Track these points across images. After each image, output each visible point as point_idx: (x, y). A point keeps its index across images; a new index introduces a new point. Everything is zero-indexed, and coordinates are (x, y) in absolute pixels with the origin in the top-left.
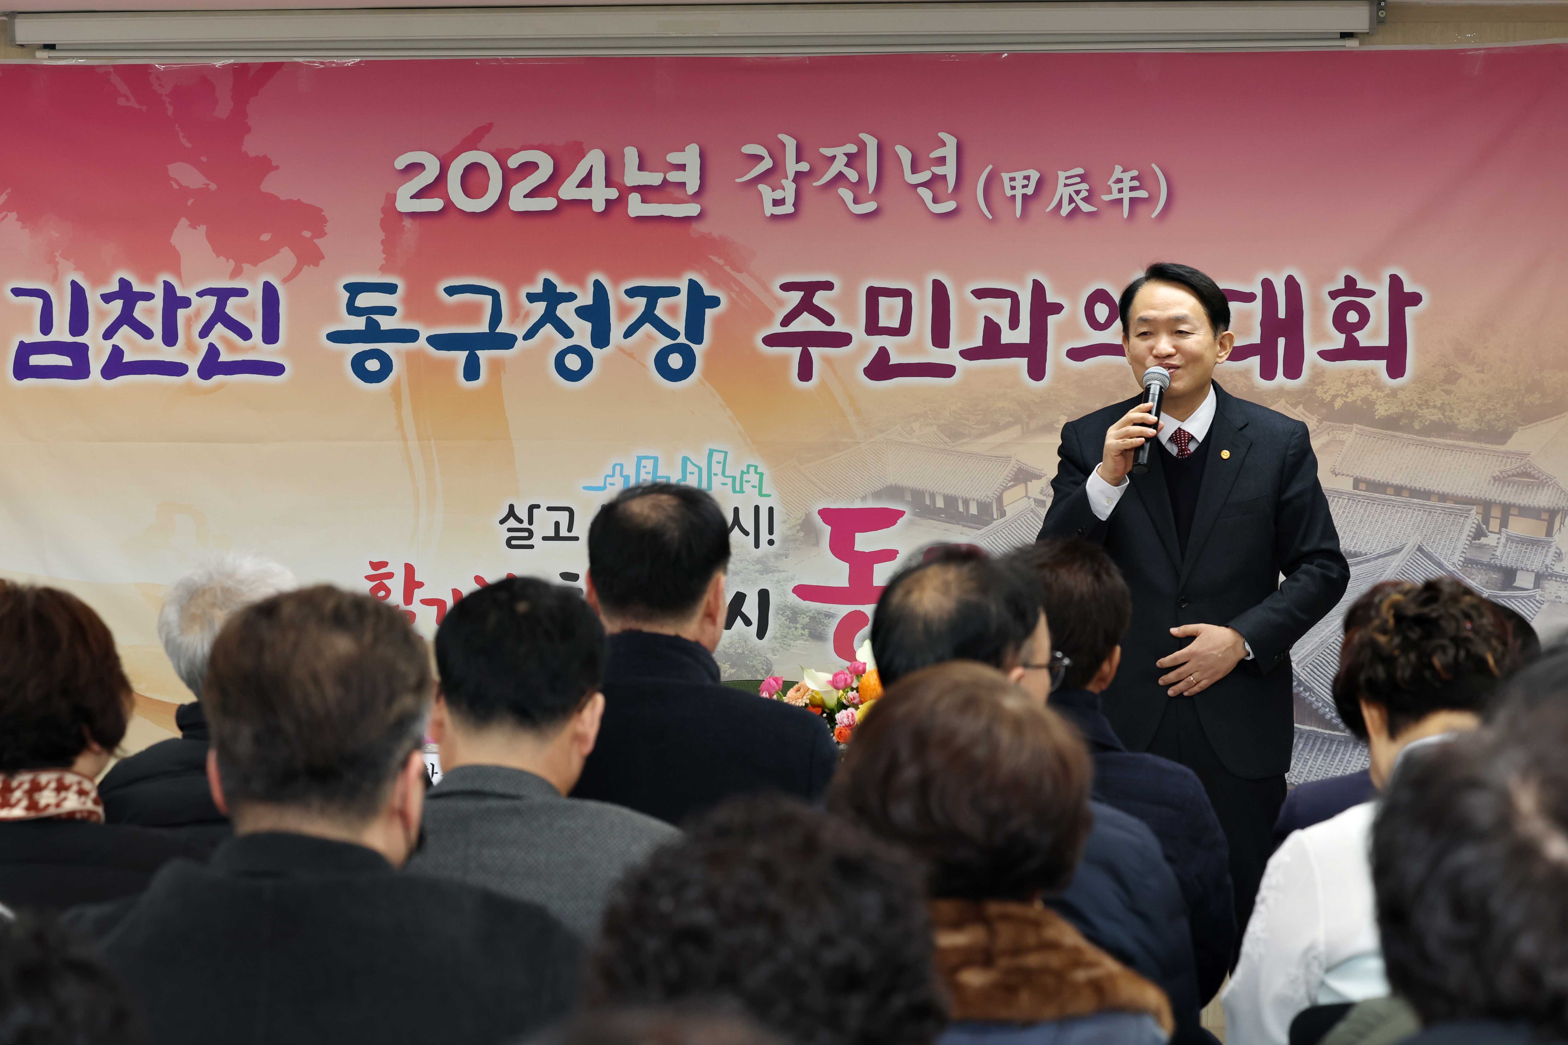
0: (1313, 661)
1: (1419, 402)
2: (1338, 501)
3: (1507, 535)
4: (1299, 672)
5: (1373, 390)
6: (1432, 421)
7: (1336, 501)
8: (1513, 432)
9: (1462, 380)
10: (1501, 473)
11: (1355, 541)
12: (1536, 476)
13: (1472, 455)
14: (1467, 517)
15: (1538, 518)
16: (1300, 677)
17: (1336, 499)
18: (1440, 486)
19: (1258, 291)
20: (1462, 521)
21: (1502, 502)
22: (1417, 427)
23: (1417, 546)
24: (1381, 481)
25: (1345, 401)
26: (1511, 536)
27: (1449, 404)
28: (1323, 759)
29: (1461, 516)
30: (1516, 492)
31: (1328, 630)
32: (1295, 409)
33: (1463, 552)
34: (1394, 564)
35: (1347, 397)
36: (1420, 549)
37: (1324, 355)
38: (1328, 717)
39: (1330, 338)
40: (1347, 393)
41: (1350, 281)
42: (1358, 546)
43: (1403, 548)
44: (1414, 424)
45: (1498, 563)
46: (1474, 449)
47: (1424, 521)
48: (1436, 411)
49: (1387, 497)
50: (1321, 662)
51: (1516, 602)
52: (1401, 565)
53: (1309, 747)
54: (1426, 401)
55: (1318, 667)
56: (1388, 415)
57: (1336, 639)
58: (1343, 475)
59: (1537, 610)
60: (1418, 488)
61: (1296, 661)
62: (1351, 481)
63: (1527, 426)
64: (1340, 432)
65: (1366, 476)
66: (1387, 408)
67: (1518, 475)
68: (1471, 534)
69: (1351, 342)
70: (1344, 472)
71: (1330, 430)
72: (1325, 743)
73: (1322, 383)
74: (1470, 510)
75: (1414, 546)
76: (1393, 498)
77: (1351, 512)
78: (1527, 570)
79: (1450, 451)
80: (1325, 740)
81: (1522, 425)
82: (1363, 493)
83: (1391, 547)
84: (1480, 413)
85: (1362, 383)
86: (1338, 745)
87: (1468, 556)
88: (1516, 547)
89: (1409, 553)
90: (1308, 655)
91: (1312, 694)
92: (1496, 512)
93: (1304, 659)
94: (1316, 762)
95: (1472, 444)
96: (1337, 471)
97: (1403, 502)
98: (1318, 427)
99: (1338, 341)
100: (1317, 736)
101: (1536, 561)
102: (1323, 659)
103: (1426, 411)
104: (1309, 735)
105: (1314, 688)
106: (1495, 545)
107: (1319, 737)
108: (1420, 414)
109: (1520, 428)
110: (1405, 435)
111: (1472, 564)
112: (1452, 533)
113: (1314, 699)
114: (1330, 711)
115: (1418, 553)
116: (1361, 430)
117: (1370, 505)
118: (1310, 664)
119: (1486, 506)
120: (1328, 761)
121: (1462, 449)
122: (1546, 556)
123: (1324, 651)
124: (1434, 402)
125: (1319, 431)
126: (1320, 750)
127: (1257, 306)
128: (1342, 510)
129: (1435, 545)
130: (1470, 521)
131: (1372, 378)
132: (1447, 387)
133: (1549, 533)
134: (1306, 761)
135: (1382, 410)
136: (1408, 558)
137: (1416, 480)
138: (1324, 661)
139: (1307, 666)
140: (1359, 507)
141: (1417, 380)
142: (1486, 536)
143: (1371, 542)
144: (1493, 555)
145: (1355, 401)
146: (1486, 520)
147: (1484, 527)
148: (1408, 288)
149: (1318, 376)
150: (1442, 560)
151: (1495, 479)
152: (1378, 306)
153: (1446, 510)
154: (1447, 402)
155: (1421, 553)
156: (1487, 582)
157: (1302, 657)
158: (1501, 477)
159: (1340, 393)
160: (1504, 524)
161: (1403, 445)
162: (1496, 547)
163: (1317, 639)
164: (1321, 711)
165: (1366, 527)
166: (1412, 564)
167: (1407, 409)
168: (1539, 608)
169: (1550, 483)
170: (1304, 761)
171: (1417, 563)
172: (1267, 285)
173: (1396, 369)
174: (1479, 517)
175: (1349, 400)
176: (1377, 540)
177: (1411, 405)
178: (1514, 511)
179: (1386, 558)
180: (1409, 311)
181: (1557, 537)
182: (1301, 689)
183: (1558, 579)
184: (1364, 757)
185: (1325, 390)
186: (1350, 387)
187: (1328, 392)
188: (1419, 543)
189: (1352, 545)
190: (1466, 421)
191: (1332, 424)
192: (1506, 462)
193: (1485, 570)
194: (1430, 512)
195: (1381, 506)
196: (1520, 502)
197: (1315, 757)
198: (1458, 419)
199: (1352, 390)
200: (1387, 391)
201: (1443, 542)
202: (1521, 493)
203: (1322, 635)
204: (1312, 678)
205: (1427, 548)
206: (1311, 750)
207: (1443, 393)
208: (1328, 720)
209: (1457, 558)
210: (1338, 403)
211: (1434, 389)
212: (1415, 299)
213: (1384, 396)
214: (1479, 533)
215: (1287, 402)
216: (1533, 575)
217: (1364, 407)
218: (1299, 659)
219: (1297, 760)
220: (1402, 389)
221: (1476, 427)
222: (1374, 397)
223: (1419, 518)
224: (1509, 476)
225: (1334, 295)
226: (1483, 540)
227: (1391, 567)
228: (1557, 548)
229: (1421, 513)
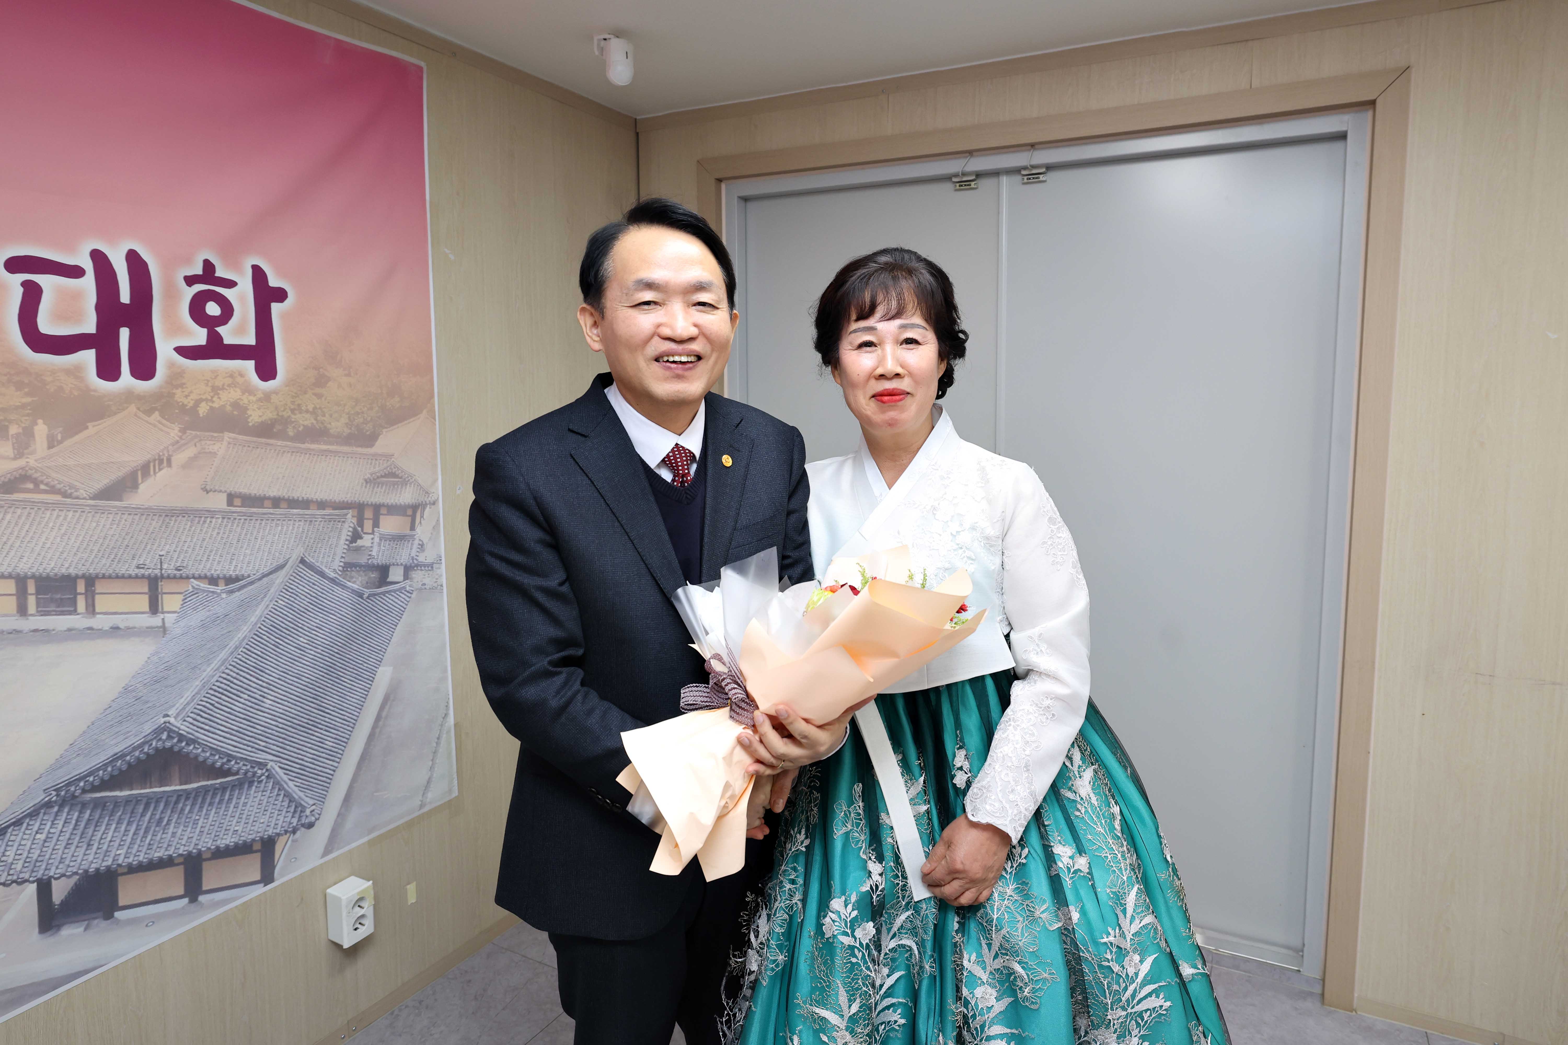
0: (195, 708)
1: (292, 407)
2: (211, 522)
3: (380, 534)
4: (179, 725)
5: (243, 393)
6: (305, 427)
7: (208, 522)
8: (379, 435)
9: (330, 384)
10: (371, 475)
11: (234, 563)
12: (400, 475)
13: (345, 459)
14: (344, 522)
15: (405, 515)
16: (181, 732)
17: (209, 520)
18: (318, 493)
19: (88, 265)
20: (339, 527)
21: (374, 503)
22: (291, 434)
23: (300, 558)
24: (258, 494)
25: (211, 407)
26: (384, 535)
27: (320, 408)
28: (215, 813)
29: (339, 521)
30: (384, 492)
31: (209, 669)
32: (149, 417)
33: (342, 557)
34: (277, 582)
35: (213, 402)
36: (303, 561)
37: (183, 351)
38: (219, 764)
39: (188, 333)
40: (212, 397)
41: (208, 266)
42: (239, 568)
43: (286, 563)
44: (288, 430)
45: (375, 562)
46: (347, 453)
47: (306, 531)
48: (307, 416)
49: (265, 511)
50: (204, 706)
51: (390, 596)
52: (285, 580)
53: (198, 806)
54: (299, 405)
55: (202, 713)
56: (262, 422)
57: (220, 677)
58: (215, 491)
59: (408, 599)
60: (296, 498)
61: (175, 715)
62: (224, 497)
63: (391, 429)
64: (208, 442)
65: (241, 491)
66: (261, 414)
67: (385, 476)
68: (349, 538)
69: (214, 339)
70: (217, 488)
71: (196, 440)
72: (217, 794)
73: (182, 385)
74: (346, 515)
75: (297, 559)
76: (271, 511)
77: (227, 532)
78: (398, 565)
79: (324, 457)
80: (216, 791)
81: (386, 428)
82: (239, 509)
83: (275, 565)
84: (349, 417)
85: (229, 386)
86: (231, 791)
87: (348, 560)
88: (389, 544)
89: (292, 567)
90: (188, 704)
91: (197, 746)
92: (368, 514)
93: (184, 708)
94: (207, 819)
95: (345, 449)
96: (208, 488)
97: (281, 514)
98: (181, 437)
99: (199, 336)
100: (206, 790)
101: (404, 555)
102: (207, 702)
103: (298, 416)
104: (197, 793)
105: (198, 738)
106: (370, 545)
107: (209, 791)
108: (293, 420)
109: (384, 430)
110: (280, 443)
111: (351, 568)
112: (331, 540)
113: (200, 750)
114: (220, 757)
115: (301, 565)
116: (233, 439)
117: (247, 522)
118: (192, 713)
119: (360, 508)
120: (221, 813)
121: (336, 453)
122: (411, 549)
123: (207, 693)
124: (306, 406)
125: (183, 442)
126: (211, 804)
127: (88, 283)
128: (216, 531)
129: (316, 555)
130: (346, 525)
131: (240, 380)
132: (318, 390)
133: (413, 528)
134: (196, 823)
135: (255, 416)
136: (291, 572)
137: (293, 489)
138: (208, 705)
139: (188, 717)
140: (235, 525)
141: (290, 382)
142: (361, 538)
143: (253, 561)
144: (370, 555)
145: (224, 406)
146: (360, 523)
147: (359, 529)
148: (273, 282)
149: (176, 378)
150: (324, 568)
151: (367, 481)
152: (242, 299)
153: (326, 517)
154: (318, 407)
155: (303, 565)
156: (367, 583)
157: (180, 708)
158: (372, 478)
159: (204, 397)
160: (376, 524)
161: (278, 454)
162: (371, 547)
163: (197, 683)
164: (210, 762)
165: (245, 546)
166: (295, 577)
167: (280, 414)
168: (410, 597)
169: (411, 481)
170: (194, 824)
171: (300, 576)
172: (98, 257)
173: (267, 371)
174: (355, 520)
175: (216, 405)
176: (259, 558)
177: (283, 411)
178: (383, 511)
179: (271, 576)
180: (276, 308)
181: (419, 530)
182: (184, 744)
183: (423, 568)
184: (260, 793)
185: (186, 393)
186: (216, 390)
187: (189, 396)
188: (302, 555)
189: (232, 569)
190: (338, 426)
191: (198, 433)
192: (375, 464)
193: (364, 571)
194: (311, 521)
195: (259, 522)
196: (388, 501)
197: (206, 815)
198: (330, 423)
199: (218, 394)
200: (260, 395)
201: (323, 550)
202: (388, 493)
203: (203, 676)
204: (195, 728)
205: (309, 559)
206: (201, 807)
207: (313, 397)
208: (219, 768)
209: (337, 564)
210: (203, 409)
211: (305, 393)
212: (280, 295)
213: (257, 401)
214: (356, 536)
215: (138, 409)
216: (403, 567)
217: (235, 413)
218: (178, 710)
219: (184, 826)
220: (276, 392)
221: (347, 431)
222: (246, 401)
223: (301, 529)
224: (378, 477)
225: (190, 280)
226: (360, 542)
227: (276, 584)
228: (420, 540)
229: (302, 523)
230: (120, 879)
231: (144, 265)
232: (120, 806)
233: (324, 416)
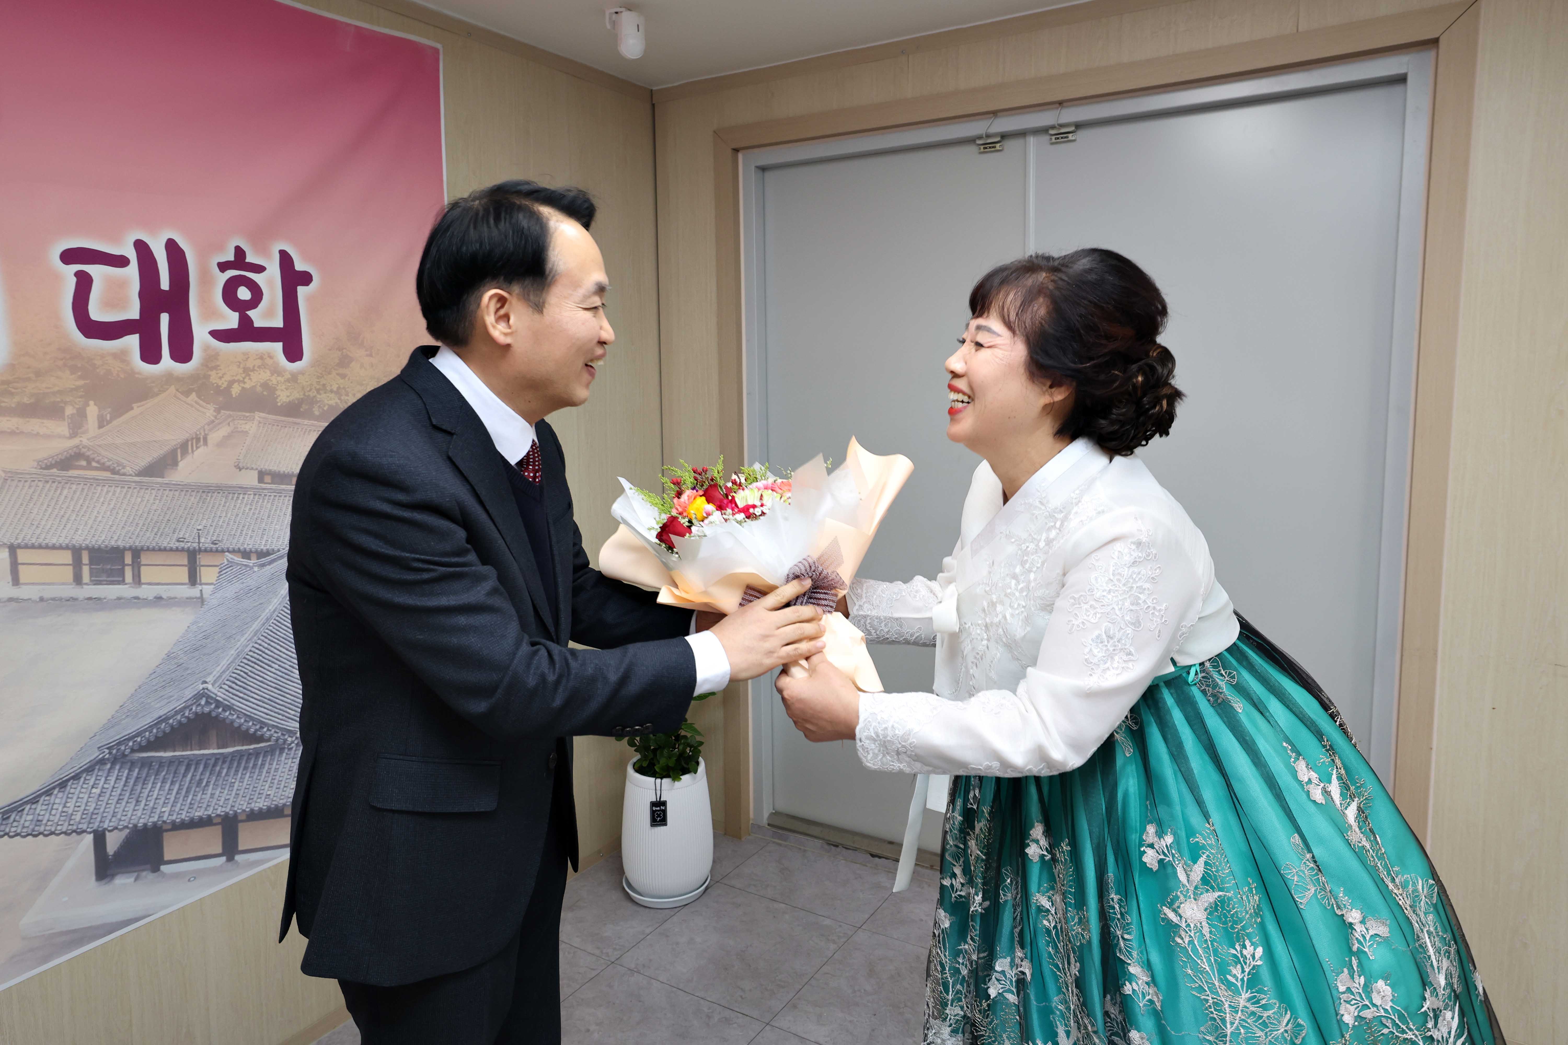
0: (230, 676)
1: (318, 387)
2: (243, 498)
4: (216, 692)
5: (272, 375)
6: (330, 406)
7: (241, 498)
9: (353, 364)
11: (265, 537)
16: (218, 698)
17: (241, 496)
19: (132, 254)
22: (317, 413)
24: (286, 472)
25: (243, 388)
27: (344, 388)
28: (250, 777)
31: (242, 640)
32: (187, 397)
35: (245, 383)
37: (217, 335)
38: (252, 730)
39: (221, 317)
40: (244, 378)
41: (240, 252)
42: (269, 542)
44: (314, 409)
48: (332, 395)
50: (239, 675)
53: (233, 770)
54: (324, 385)
55: (236, 681)
56: (290, 401)
57: (253, 647)
58: (247, 469)
61: (212, 682)
62: (255, 474)
64: (241, 422)
65: (271, 468)
66: (289, 394)
69: (245, 321)
70: (248, 465)
71: (230, 419)
72: (251, 759)
73: (216, 368)
77: (259, 508)
80: (250, 757)
82: (269, 486)
85: (259, 367)
86: (264, 757)
90: (224, 672)
91: (232, 712)
93: (220, 676)
94: (242, 782)
96: (241, 465)
98: (216, 417)
99: (231, 320)
100: (241, 754)
102: (241, 671)
103: (324, 396)
104: (233, 757)
105: (233, 705)
107: (243, 755)
108: (318, 400)
110: (306, 422)
113: (235, 716)
114: (253, 724)
116: (264, 418)
117: (277, 498)
118: (227, 680)
120: (255, 777)
123: (241, 662)
124: (331, 386)
125: (217, 421)
126: (245, 768)
127: (132, 271)
128: (249, 507)
131: (269, 362)
132: (341, 371)
134: (232, 785)
135: (284, 396)
138: (242, 673)
139: (224, 684)
140: (266, 501)
141: (315, 363)
145: (255, 386)
148: (299, 266)
149: (211, 359)
152: (270, 283)
154: (342, 386)
157: (217, 675)
159: (236, 378)
161: (305, 432)
163: (232, 652)
164: (244, 728)
165: (275, 521)
167: (306, 394)
170: (230, 786)
172: (141, 247)
173: (294, 352)
175: (247, 386)
177: (309, 391)
180: (301, 291)
182: (220, 710)
184: (290, 760)
185: (220, 375)
186: (247, 371)
187: (223, 377)
189: (263, 543)
191: (231, 413)
197: (241, 778)
199: (249, 375)
200: (287, 376)
203: (237, 646)
204: (230, 695)
206: (237, 771)
207: (338, 377)
208: (252, 734)
210: (236, 390)
211: (329, 373)
212: (306, 278)
213: (285, 381)
215: (177, 390)
217: (265, 393)
218: (215, 678)
219: (222, 788)
220: (302, 373)
222: (274, 382)
225: (223, 267)
230: (165, 834)
231: (181, 253)
232: (164, 766)
233: (347, 395)
